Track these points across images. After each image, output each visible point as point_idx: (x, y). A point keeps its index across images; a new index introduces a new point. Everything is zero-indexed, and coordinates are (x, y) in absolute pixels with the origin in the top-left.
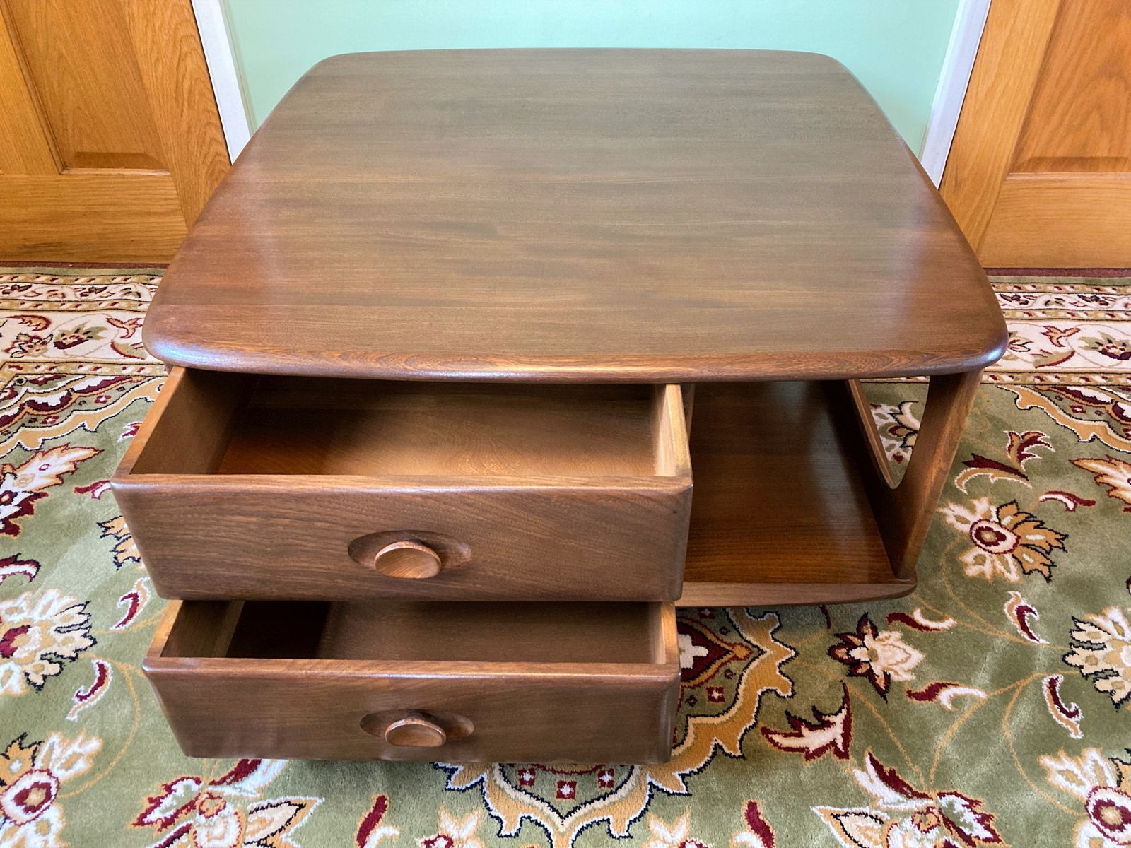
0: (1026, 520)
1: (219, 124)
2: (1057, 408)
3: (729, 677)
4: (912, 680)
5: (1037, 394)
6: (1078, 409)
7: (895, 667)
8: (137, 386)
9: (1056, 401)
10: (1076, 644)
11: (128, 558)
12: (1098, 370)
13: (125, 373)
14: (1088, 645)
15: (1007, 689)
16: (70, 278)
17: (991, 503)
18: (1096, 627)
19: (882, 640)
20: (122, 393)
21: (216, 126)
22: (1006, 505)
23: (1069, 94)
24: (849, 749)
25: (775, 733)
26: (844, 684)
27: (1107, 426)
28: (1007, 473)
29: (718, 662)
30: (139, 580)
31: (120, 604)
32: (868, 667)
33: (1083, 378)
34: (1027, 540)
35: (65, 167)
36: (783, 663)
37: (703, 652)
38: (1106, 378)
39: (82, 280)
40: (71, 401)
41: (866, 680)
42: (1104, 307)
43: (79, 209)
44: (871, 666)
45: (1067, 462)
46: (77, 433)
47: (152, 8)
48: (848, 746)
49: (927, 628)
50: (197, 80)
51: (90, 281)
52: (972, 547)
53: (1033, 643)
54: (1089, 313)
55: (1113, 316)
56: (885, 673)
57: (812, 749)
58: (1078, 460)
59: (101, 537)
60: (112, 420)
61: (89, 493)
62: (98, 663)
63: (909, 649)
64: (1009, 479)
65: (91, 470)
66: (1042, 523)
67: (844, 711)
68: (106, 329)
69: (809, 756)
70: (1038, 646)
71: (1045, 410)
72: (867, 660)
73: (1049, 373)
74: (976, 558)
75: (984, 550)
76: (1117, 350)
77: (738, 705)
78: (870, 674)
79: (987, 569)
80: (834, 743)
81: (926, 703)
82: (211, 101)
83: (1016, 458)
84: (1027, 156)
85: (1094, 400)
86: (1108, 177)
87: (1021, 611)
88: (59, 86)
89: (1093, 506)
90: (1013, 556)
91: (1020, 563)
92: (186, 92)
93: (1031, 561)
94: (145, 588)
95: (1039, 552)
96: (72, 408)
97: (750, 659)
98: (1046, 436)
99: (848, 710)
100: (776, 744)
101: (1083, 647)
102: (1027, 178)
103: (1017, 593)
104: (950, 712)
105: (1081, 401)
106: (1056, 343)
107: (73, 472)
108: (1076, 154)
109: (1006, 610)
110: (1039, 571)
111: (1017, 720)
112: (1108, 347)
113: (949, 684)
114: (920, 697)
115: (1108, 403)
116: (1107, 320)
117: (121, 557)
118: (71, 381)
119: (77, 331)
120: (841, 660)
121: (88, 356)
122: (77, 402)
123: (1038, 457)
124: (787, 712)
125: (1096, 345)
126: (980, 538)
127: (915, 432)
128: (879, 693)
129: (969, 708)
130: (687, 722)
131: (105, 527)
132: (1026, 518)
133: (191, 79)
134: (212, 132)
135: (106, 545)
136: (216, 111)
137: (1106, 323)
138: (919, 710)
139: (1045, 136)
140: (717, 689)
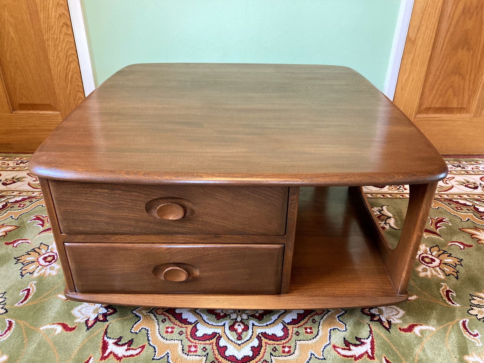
1: (83, 91)
2: (449, 208)
3: (314, 323)
4: (400, 324)
5: (440, 202)
6: (459, 208)
7: (392, 317)
8: (39, 200)
9: (448, 205)
10: (474, 305)
11: (27, 273)
12: (465, 193)
13: (33, 195)
14: (479, 306)
16: (12, 158)
17: (426, 246)
18: (480, 298)
20: (31, 203)
21: (82, 92)
22: (433, 247)
23: (439, 81)
24: (374, 355)
25: (338, 347)
26: (369, 325)
27: (473, 215)
28: (432, 234)
29: (309, 316)
30: (32, 283)
31: (21, 294)
32: (379, 317)
33: (459, 196)
34: (445, 261)
35: (14, 110)
36: (340, 316)
37: (301, 312)
38: (469, 196)
39: (17, 159)
40: (7, 207)
41: (378, 323)
42: (464, 169)
43: (18, 128)
44: (380, 317)
45: (458, 229)
46: (8, 220)
47: (57, 42)
48: (374, 353)
50: (75, 72)
51: (21, 159)
52: (421, 265)
53: (454, 306)
54: (457, 171)
55: (468, 173)
56: (388, 321)
57: (357, 356)
58: (462, 228)
59: (15, 264)
60: (26, 214)
61: (12, 245)
62: (8, 321)
63: (398, 309)
64: (432, 236)
65: (14, 235)
66: (451, 254)
67: (371, 337)
68: (26, 178)
69: (356, 359)
70: (457, 307)
72: (378, 314)
73: (444, 194)
74: (423, 269)
75: (426, 266)
76: (472, 186)
77: (320, 334)
78: (380, 321)
79: (429, 273)
80: (367, 352)
81: (409, 334)
82: (80, 81)
83: (435, 228)
84: (424, 107)
85: (465, 205)
86: (458, 116)
87: (448, 292)
88: (15, 75)
89: (472, 247)
90: (440, 268)
91: (444, 271)
92: (70, 78)
93: (448, 270)
94: (34, 286)
95: (451, 267)
96: (7, 209)
97: (323, 315)
98: (447, 219)
100: (339, 353)
101: (477, 307)
102: (425, 116)
103: (445, 284)
104: (420, 337)
105: (459, 205)
106: (445, 182)
107: (5, 236)
108: (444, 106)
109: (441, 292)
110: (453, 275)
111: (452, 340)
112: (468, 184)
113: (418, 325)
114: (405, 330)
115: (471, 206)
117: (24, 273)
118: (8, 199)
119: (13, 178)
120: (366, 314)
121: (17, 188)
122: (10, 207)
123: (444, 227)
124: (344, 338)
125: (462, 184)
126: (424, 261)
127: (390, 217)
128: (386, 329)
129: (428, 335)
130: (296, 343)
131: (17, 259)
132: (443, 252)
133: (72, 72)
134: (80, 95)
135: (17, 267)
136: (82, 86)
137: (465, 175)
138: (405, 336)
139: (430, 99)
140: (309, 328)
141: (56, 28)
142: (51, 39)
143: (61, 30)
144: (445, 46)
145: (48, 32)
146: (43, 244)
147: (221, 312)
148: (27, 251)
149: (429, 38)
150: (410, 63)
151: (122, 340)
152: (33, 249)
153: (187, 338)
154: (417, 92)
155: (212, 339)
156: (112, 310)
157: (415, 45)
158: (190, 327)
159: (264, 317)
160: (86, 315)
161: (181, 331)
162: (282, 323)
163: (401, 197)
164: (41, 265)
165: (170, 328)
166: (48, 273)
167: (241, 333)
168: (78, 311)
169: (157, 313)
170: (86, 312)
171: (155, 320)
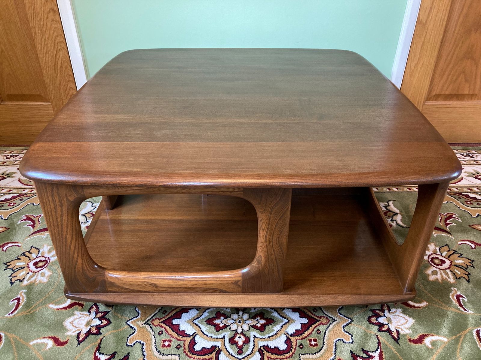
0: (453, 254)
1: (74, 81)
2: (459, 202)
3: (319, 334)
4: (410, 334)
5: (449, 196)
6: (469, 203)
7: (401, 327)
8: (29, 198)
9: (459, 199)
11: (17, 280)
12: (475, 185)
13: (24, 192)
15: (457, 336)
16: (2, 151)
17: (436, 246)
19: (393, 313)
20: (22, 201)
21: (72, 82)
22: (443, 247)
23: (450, 67)
26: (377, 336)
28: (441, 232)
29: (313, 326)
30: (21, 291)
31: (11, 303)
32: (388, 327)
33: (469, 189)
34: (455, 263)
35: (2, 101)
36: (345, 326)
37: (305, 321)
38: (479, 189)
39: (7, 152)
41: (387, 333)
42: (473, 159)
43: (8, 120)
45: (468, 226)
47: (44, 29)
49: (414, 307)
50: (64, 61)
51: (11, 152)
52: (430, 267)
53: (466, 313)
54: (466, 161)
55: (477, 163)
56: (396, 330)
58: (473, 225)
59: (5, 270)
60: (16, 214)
61: (1, 249)
63: (407, 317)
64: (442, 234)
65: (3, 237)
66: (461, 255)
67: (379, 350)
68: (17, 173)
70: (468, 314)
71: (454, 203)
72: (387, 323)
73: (453, 187)
74: (432, 272)
75: (436, 268)
77: (325, 347)
78: (389, 330)
79: (439, 276)
81: (419, 345)
82: (70, 71)
83: (444, 225)
84: (433, 94)
85: (475, 199)
86: (469, 103)
87: (458, 297)
90: (450, 271)
91: (454, 274)
92: (59, 67)
93: (459, 273)
94: (24, 295)
95: (462, 269)
97: (329, 324)
98: (456, 215)
99: (381, 349)
102: (434, 103)
103: (455, 288)
104: (431, 349)
105: (469, 199)
108: (454, 93)
109: (451, 297)
110: (464, 278)
111: (464, 351)
112: (477, 176)
113: (429, 335)
114: (415, 342)
116: (475, 164)
117: (13, 280)
119: (3, 174)
120: (373, 323)
121: (7, 185)
123: (455, 224)
124: (351, 350)
125: (472, 175)
126: (433, 262)
127: (397, 214)
128: (395, 340)
129: (440, 347)
130: (300, 358)
131: (7, 265)
132: (454, 252)
133: (62, 60)
134: (71, 85)
135: (7, 274)
136: (72, 75)
137: (475, 166)
138: (416, 349)
139: (441, 85)
140: (314, 340)
141: (43, 14)
142: (37, 26)
143: (48, 16)
144: (457, 30)
145: (34, 18)
146: (34, 247)
147: (220, 322)
148: (16, 256)
149: (441, 21)
150: (420, 48)
151: (116, 356)
152: (23, 253)
153: (185, 352)
154: (427, 78)
155: (211, 354)
156: (105, 321)
157: (426, 28)
158: (188, 340)
159: (267, 328)
160: (78, 327)
161: (179, 345)
162: (285, 334)
163: (408, 190)
164: (31, 271)
165: (167, 341)
166: (39, 280)
167: (242, 346)
168: (70, 322)
169: (153, 325)
170: (78, 324)
171: (151, 332)
